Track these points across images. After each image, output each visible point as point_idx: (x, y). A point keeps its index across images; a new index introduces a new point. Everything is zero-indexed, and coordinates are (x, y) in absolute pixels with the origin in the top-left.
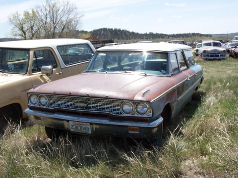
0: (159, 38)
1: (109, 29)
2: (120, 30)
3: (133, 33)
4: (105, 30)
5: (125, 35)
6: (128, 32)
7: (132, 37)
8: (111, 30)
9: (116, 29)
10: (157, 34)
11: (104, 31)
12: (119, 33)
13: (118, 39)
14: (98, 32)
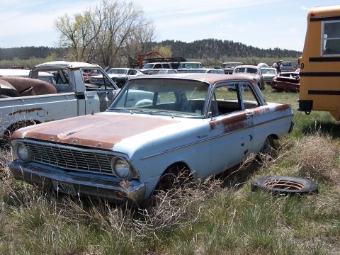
0: (289, 56)
1: (216, 41)
2: (232, 43)
3: (251, 48)
4: (210, 41)
5: (239, 50)
6: (244, 46)
7: (249, 54)
8: (219, 43)
9: (226, 42)
10: (286, 51)
11: (210, 44)
12: (230, 47)
13: (229, 56)
14: (202, 45)
